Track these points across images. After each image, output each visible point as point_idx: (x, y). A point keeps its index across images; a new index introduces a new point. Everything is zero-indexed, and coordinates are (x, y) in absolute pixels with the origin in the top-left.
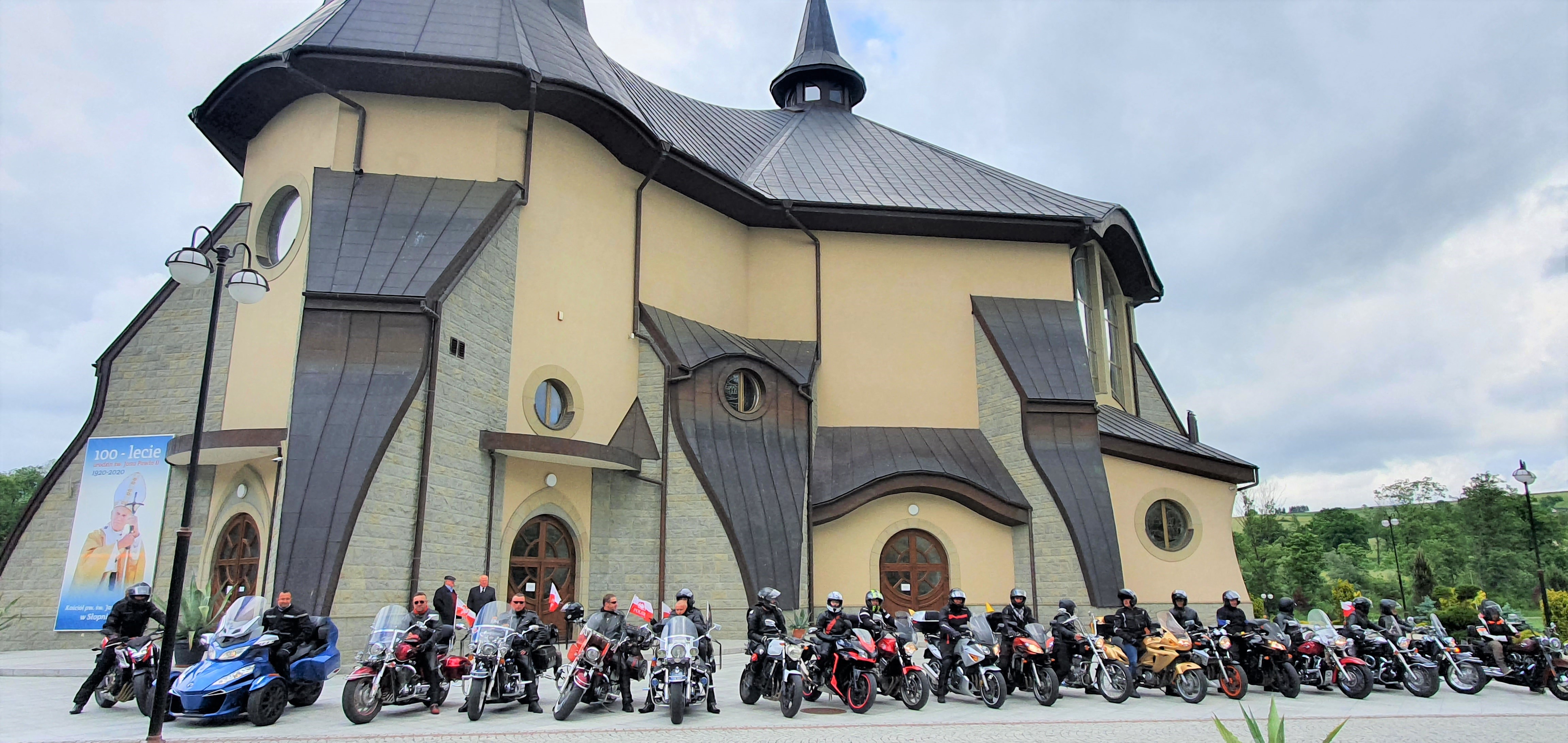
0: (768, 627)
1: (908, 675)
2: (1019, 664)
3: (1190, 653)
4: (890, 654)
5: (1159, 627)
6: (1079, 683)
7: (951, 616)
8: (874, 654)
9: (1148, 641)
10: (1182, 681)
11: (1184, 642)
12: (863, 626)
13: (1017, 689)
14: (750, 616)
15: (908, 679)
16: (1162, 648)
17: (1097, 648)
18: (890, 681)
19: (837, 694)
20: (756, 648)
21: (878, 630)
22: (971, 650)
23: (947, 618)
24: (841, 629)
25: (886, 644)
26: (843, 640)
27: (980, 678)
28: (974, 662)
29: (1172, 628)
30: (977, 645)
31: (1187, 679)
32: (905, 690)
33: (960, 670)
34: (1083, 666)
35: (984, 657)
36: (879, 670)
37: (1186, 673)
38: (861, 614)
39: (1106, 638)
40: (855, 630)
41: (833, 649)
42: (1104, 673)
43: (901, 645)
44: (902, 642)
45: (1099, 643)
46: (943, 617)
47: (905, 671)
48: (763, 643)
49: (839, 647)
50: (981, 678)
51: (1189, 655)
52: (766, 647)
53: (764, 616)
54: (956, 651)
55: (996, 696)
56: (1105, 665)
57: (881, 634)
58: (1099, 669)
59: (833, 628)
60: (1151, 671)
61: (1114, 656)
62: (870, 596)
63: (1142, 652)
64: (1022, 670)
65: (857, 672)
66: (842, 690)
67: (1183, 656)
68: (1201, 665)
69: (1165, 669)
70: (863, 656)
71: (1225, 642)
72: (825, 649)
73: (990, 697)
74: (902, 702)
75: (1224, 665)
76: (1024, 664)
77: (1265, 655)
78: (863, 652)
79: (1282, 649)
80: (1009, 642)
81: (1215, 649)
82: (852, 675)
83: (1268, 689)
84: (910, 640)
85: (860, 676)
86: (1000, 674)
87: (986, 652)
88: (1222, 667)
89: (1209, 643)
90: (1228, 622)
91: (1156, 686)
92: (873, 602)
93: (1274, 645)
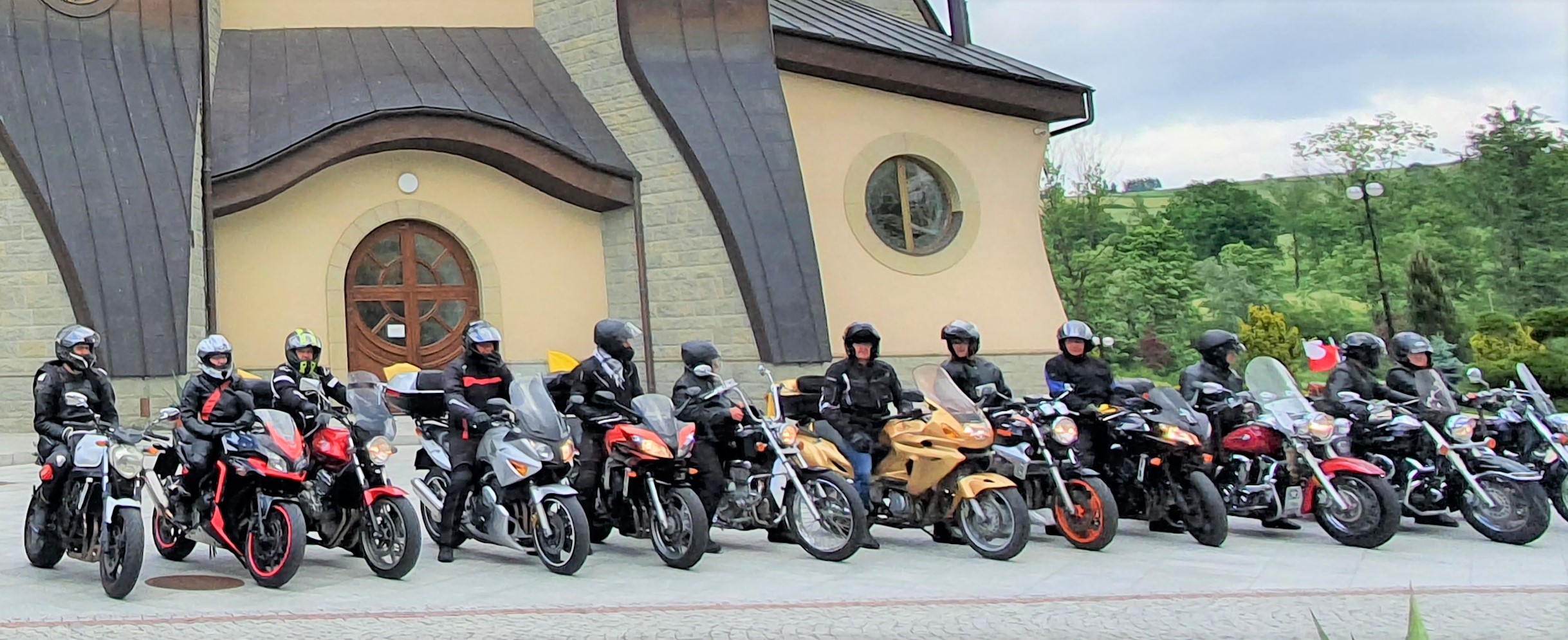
0: (77, 409)
1: (377, 504)
2: (618, 479)
3: (990, 454)
4: (339, 462)
5: (920, 398)
6: (746, 519)
7: (469, 381)
8: (302, 462)
9: (895, 429)
10: (972, 513)
11: (975, 430)
12: (281, 406)
13: (615, 531)
14: (38, 386)
15: (377, 515)
16: (927, 444)
17: (783, 446)
18: (337, 519)
19: (226, 546)
20: (50, 451)
21: (310, 412)
22: (511, 451)
23: (462, 385)
24: (232, 410)
25: (328, 439)
26: (237, 432)
27: (532, 510)
28: (518, 476)
29: (951, 401)
30: (525, 441)
31: (983, 510)
32: (370, 536)
33: (489, 492)
34: (754, 485)
35: (539, 466)
36: (316, 495)
37: (982, 496)
38: (276, 380)
39: (803, 423)
40: (259, 412)
41: (216, 450)
42: (802, 497)
43: (359, 443)
44: (360, 435)
45: (786, 434)
46: (451, 383)
47: (368, 497)
48: (65, 442)
49: (227, 447)
50: (535, 510)
51: (987, 457)
52: (71, 450)
53: (68, 386)
54: (480, 454)
55: (567, 548)
56: (803, 482)
57: (317, 420)
58: (790, 488)
59: (215, 409)
60: (902, 493)
61: (821, 463)
62: (294, 343)
63: (881, 453)
64: (625, 493)
65: (265, 501)
66: (236, 538)
67: (975, 461)
68: (1012, 477)
69: (934, 488)
70: (278, 467)
71: (1066, 429)
72: (199, 453)
73: (552, 550)
74: (363, 560)
75: (1063, 477)
76: (631, 479)
77: (1152, 456)
78: (277, 458)
79: (1191, 443)
80: (596, 435)
81: (1042, 444)
82: (256, 509)
83: (1159, 526)
84: (380, 432)
85: (272, 509)
86: (575, 502)
87: (545, 455)
88: (1060, 483)
89: (1028, 431)
90: (1068, 387)
91: (916, 524)
92: (300, 355)
93: (1172, 434)
